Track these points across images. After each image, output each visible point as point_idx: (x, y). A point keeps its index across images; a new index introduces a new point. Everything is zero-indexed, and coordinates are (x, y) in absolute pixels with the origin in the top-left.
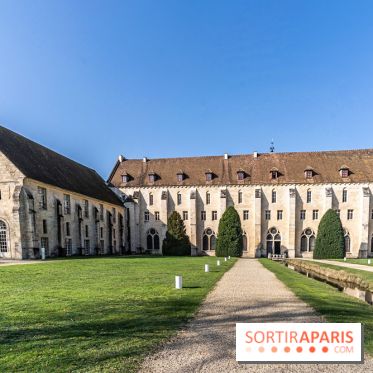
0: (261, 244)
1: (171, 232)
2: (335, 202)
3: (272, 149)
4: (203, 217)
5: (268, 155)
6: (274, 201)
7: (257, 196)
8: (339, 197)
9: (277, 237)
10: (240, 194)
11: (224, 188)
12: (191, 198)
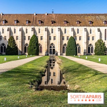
0: (48, 50)
1: (9, 45)
2: (74, 34)
3: (53, 12)
4: (25, 39)
5: (51, 14)
6: (52, 32)
7: (46, 31)
8: (76, 32)
9: (54, 47)
10: (39, 29)
11: (33, 27)
12: (20, 31)
